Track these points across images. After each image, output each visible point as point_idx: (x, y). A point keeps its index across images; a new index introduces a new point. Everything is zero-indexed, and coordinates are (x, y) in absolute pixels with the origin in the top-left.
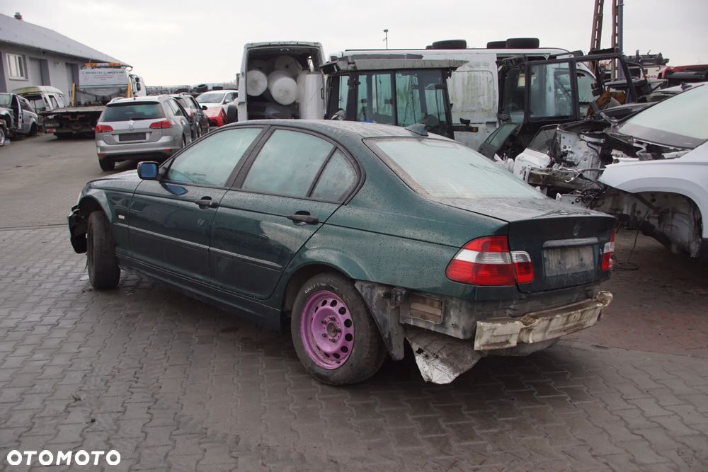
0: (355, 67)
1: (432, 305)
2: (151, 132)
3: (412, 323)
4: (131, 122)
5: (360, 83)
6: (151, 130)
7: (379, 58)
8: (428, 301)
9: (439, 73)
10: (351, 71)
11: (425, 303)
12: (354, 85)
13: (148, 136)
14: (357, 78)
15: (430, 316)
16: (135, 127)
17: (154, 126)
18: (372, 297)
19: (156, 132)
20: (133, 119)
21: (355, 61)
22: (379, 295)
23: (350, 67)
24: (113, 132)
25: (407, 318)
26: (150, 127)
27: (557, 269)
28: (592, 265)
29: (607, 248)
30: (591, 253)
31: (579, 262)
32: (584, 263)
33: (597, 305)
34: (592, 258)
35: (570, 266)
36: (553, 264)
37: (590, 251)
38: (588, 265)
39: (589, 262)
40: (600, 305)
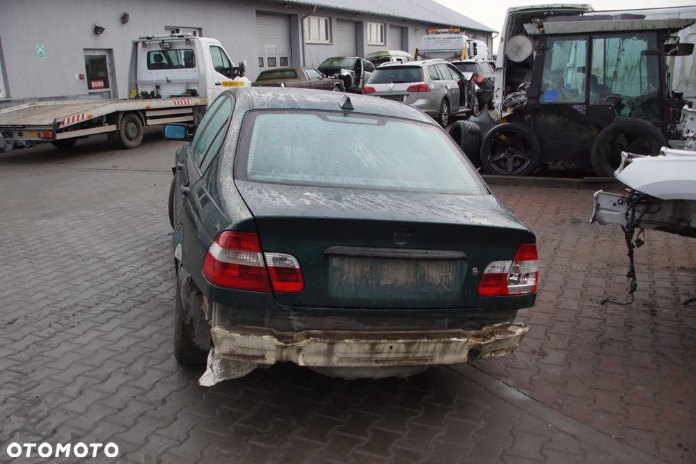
0: (544, 31)
2: (408, 95)
4: (392, 84)
5: (548, 49)
6: (408, 93)
9: (653, 35)
10: (538, 35)
12: (541, 50)
13: (405, 98)
14: (545, 43)
16: (394, 89)
17: (411, 89)
19: (413, 94)
20: (394, 82)
21: (544, 24)
23: (538, 31)
24: (375, 94)
26: (407, 90)
27: (358, 283)
28: (449, 287)
29: (497, 267)
30: (450, 270)
31: (415, 280)
32: (429, 282)
33: (452, 339)
34: (451, 277)
35: (390, 283)
36: (351, 276)
37: (450, 268)
38: (440, 285)
39: (441, 281)
40: (461, 340)
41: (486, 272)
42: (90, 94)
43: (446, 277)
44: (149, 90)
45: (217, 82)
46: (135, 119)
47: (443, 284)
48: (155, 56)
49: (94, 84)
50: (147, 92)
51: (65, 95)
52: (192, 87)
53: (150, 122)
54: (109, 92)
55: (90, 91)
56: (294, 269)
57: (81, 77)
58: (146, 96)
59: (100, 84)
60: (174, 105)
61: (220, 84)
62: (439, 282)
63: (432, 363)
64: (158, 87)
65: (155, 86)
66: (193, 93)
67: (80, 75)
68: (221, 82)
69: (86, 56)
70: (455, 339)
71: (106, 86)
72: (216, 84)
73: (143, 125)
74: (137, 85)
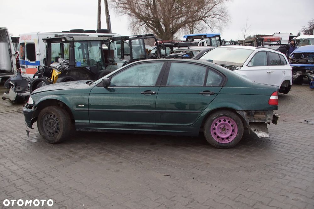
0: (73, 39)
1: (262, 114)
3: (253, 121)
5: (75, 46)
7: (81, 36)
8: (260, 113)
9: (100, 42)
10: (71, 41)
11: (259, 114)
12: (72, 46)
14: (74, 44)
15: (261, 118)
18: (244, 115)
21: (74, 36)
22: (245, 114)
23: (71, 39)
25: (251, 120)
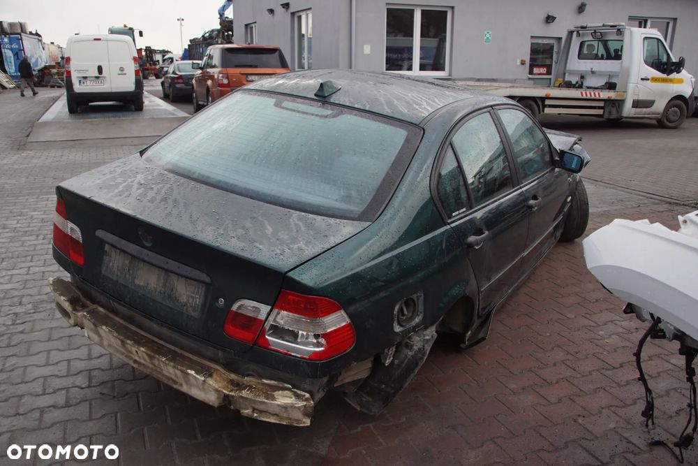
27: (119, 273)
28: (194, 310)
29: (247, 306)
30: (198, 291)
31: (163, 290)
32: (176, 298)
33: (189, 371)
34: (198, 300)
35: (142, 284)
36: (115, 265)
37: (199, 288)
38: (186, 305)
39: (188, 300)
40: (198, 376)
41: (235, 307)
42: (530, 79)
43: (193, 298)
44: (574, 80)
45: (643, 77)
46: (530, 105)
47: (189, 305)
48: (589, 45)
49: (536, 70)
50: (571, 82)
51: (494, 78)
52: (614, 80)
53: (547, 110)
54: (550, 79)
55: (531, 76)
56: (78, 242)
57: (523, 63)
58: (569, 85)
59: (543, 70)
60: (580, 97)
61: (648, 79)
62: (185, 300)
63: (180, 388)
64: (582, 77)
65: (580, 76)
66: (611, 86)
67: (522, 61)
68: (649, 77)
69: (532, 43)
70: (193, 372)
71: (549, 73)
72: (642, 79)
73: (540, 113)
74: (565, 74)
